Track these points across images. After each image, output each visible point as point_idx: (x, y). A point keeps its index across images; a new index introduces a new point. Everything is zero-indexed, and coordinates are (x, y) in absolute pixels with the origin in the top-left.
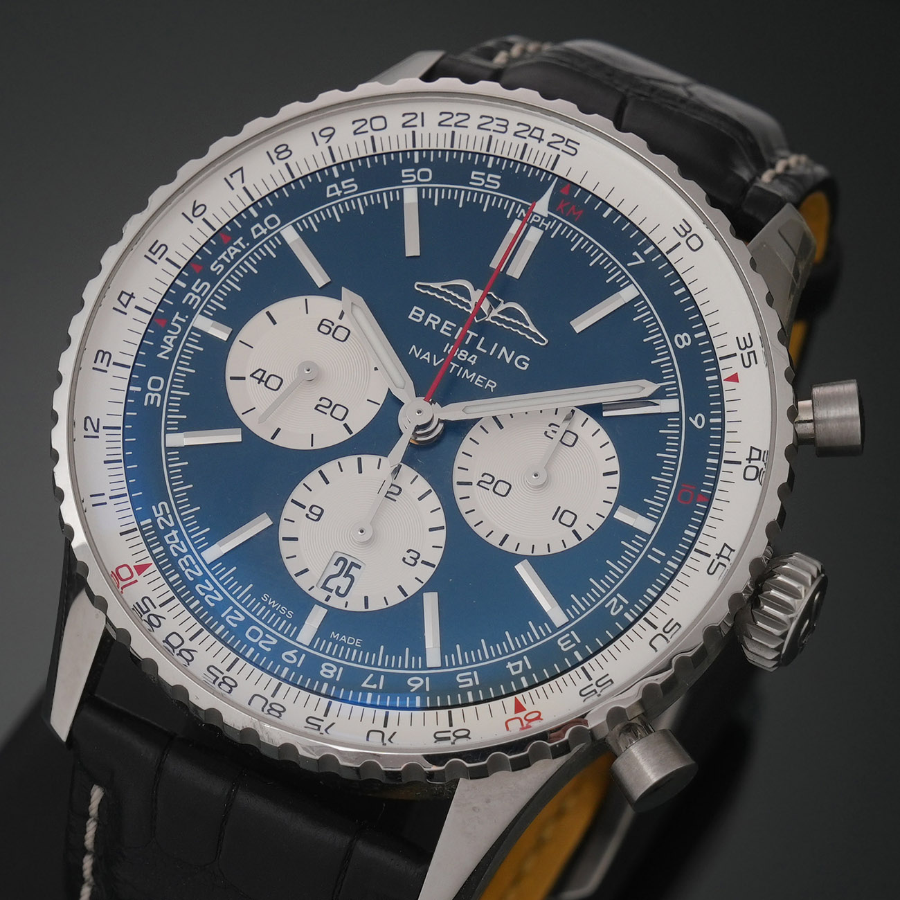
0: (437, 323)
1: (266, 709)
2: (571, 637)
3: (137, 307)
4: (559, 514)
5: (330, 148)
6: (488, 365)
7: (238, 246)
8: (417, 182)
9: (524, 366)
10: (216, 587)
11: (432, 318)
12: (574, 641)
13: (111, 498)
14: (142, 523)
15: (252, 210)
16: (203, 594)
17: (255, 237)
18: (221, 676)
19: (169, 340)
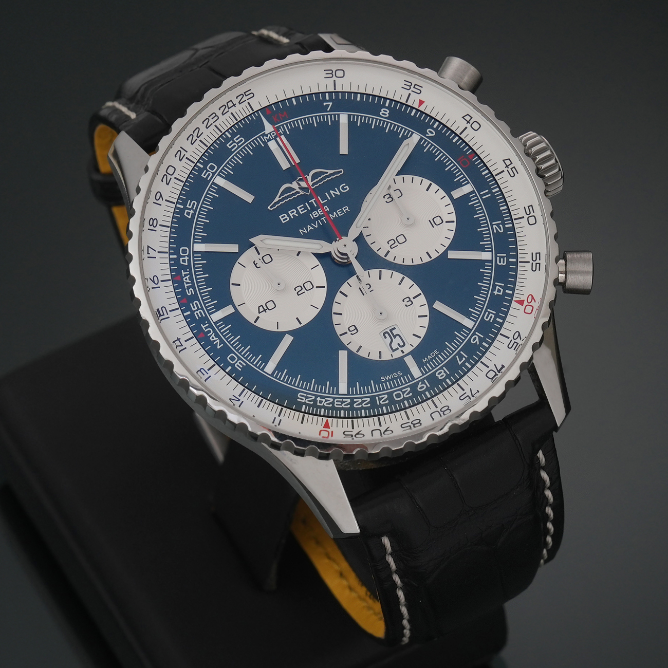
0: (295, 212)
1: (442, 415)
2: (500, 257)
3: (186, 341)
4: (433, 223)
5: (166, 200)
6: (335, 204)
7: (186, 275)
8: (214, 174)
9: (346, 189)
10: (361, 398)
11: (291, 213)
12: (503, 257)
13: (279, 416)
14: (303, 410)
15: (171, 257)
16: (360, 406)
17: (186, 264)
18: (410, 424)
19: (213, 337)
